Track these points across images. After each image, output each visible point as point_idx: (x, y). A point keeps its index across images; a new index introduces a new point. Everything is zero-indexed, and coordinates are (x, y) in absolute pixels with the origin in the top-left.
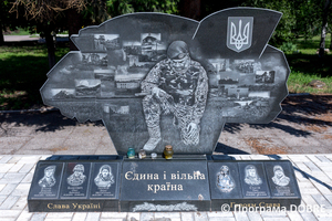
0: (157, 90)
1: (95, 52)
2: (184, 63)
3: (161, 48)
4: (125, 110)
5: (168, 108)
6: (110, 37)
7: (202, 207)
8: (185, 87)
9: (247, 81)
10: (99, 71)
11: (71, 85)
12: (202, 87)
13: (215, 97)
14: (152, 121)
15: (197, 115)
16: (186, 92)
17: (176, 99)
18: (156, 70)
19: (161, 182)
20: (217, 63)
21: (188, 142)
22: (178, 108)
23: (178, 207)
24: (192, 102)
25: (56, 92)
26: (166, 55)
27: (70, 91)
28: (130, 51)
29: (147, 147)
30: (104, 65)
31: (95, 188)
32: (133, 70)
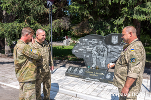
1: (83, 43)
3: (96, 42)
4: (88, 56)
5: (98, 57)
6: (86, 40)
7: (101, 81)
10: (83, 47)
11: (78, 50)
12: (106, 52)
14: (94, 60)
15: (105, 59)
18: (95, 47)
19: (93, 74)
20: (109, 47)
22: (100, 57)
24: (103, 56)
25: (75, 51)
26: (97, 44)
27: (77, 51)
28: (90, 43)
29: (93, 66)
30: (84, 46)
31: (79, 73)
32: (90, 47)
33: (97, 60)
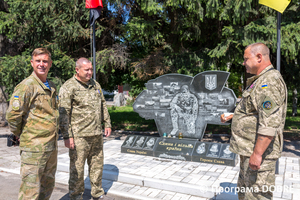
0: (176, 107)
1: (153, 90)
2: (187, 95)
3: (178, 88)
4: (163, 115)
5: (181, 115)
6: (159, 84)
7: (188, 159)
8: (188, 105)
9: (216, 104)
10: (154, 98)
11: (143, 103)
12: (196, 106)
13: (201, 111)
14: (174, 121)
15: (194, 119)
16: (189, 108)
17: (184, 111)
18: (176, 98)
19: (173, 146)
20: (202, 95)
21: (190, 132)
22: (185, 115)
23: (177, 157)
24: (191, 112)
25: (138, 106)
26: (180, 91)
27: (143, 106)
28: (166, 89)
29: (172, 133)
30: (156, 95)
31: (146, 145)
32: (167, 97)
33: (180, 121)
